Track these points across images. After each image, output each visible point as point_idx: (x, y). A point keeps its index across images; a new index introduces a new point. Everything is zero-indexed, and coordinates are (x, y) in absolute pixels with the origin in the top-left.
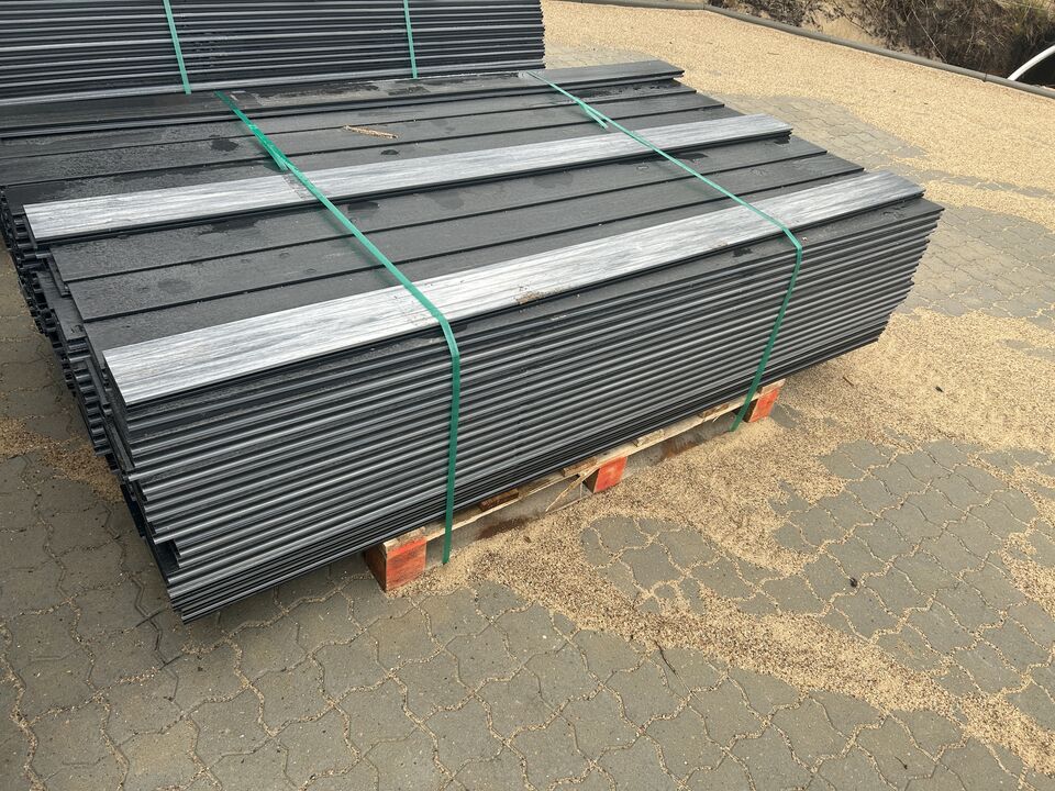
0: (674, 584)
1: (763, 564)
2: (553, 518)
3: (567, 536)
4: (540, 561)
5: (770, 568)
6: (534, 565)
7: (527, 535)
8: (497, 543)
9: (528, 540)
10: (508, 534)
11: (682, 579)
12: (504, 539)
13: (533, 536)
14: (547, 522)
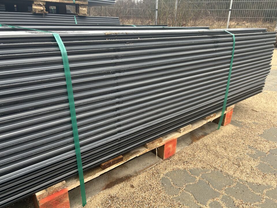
0: (219, 200)
1: (260, 182)
2: (145, 173)
3: (154, 182)
4: (141, 197)
5: (264, 184)
6: (137, 200)
7: (132, 184)
8: (115, 190)
9: (132, 186)
10: (121, 185)
11: (221, 196)
12: (119, 187)
13: (135, 184)
14: (142, 176)
